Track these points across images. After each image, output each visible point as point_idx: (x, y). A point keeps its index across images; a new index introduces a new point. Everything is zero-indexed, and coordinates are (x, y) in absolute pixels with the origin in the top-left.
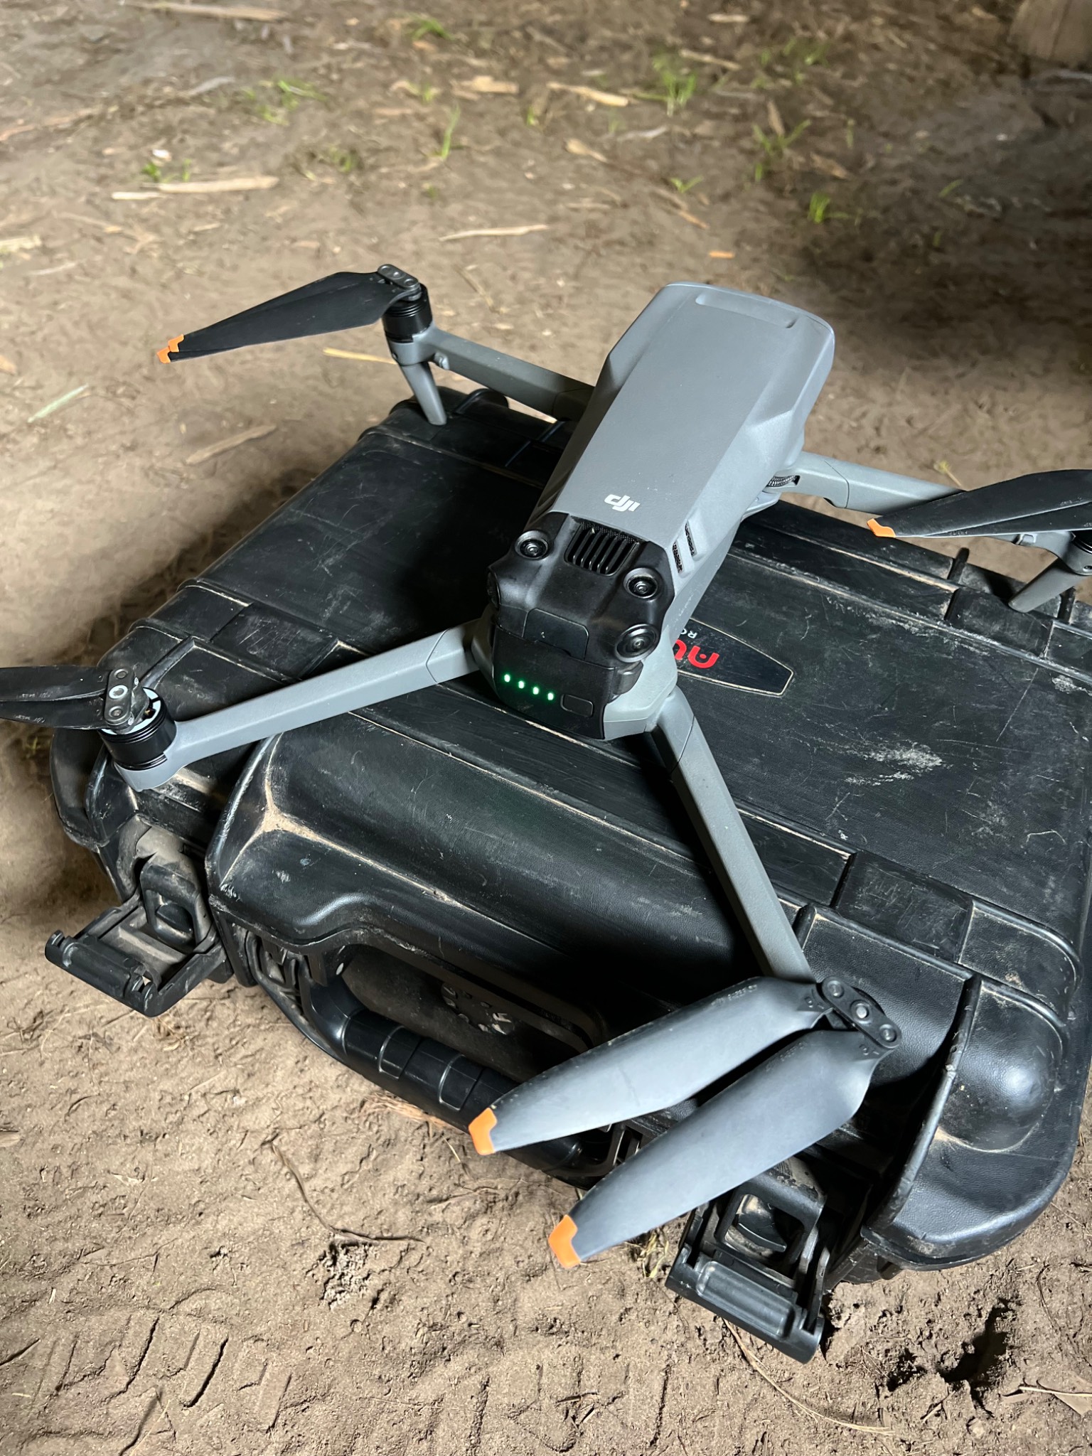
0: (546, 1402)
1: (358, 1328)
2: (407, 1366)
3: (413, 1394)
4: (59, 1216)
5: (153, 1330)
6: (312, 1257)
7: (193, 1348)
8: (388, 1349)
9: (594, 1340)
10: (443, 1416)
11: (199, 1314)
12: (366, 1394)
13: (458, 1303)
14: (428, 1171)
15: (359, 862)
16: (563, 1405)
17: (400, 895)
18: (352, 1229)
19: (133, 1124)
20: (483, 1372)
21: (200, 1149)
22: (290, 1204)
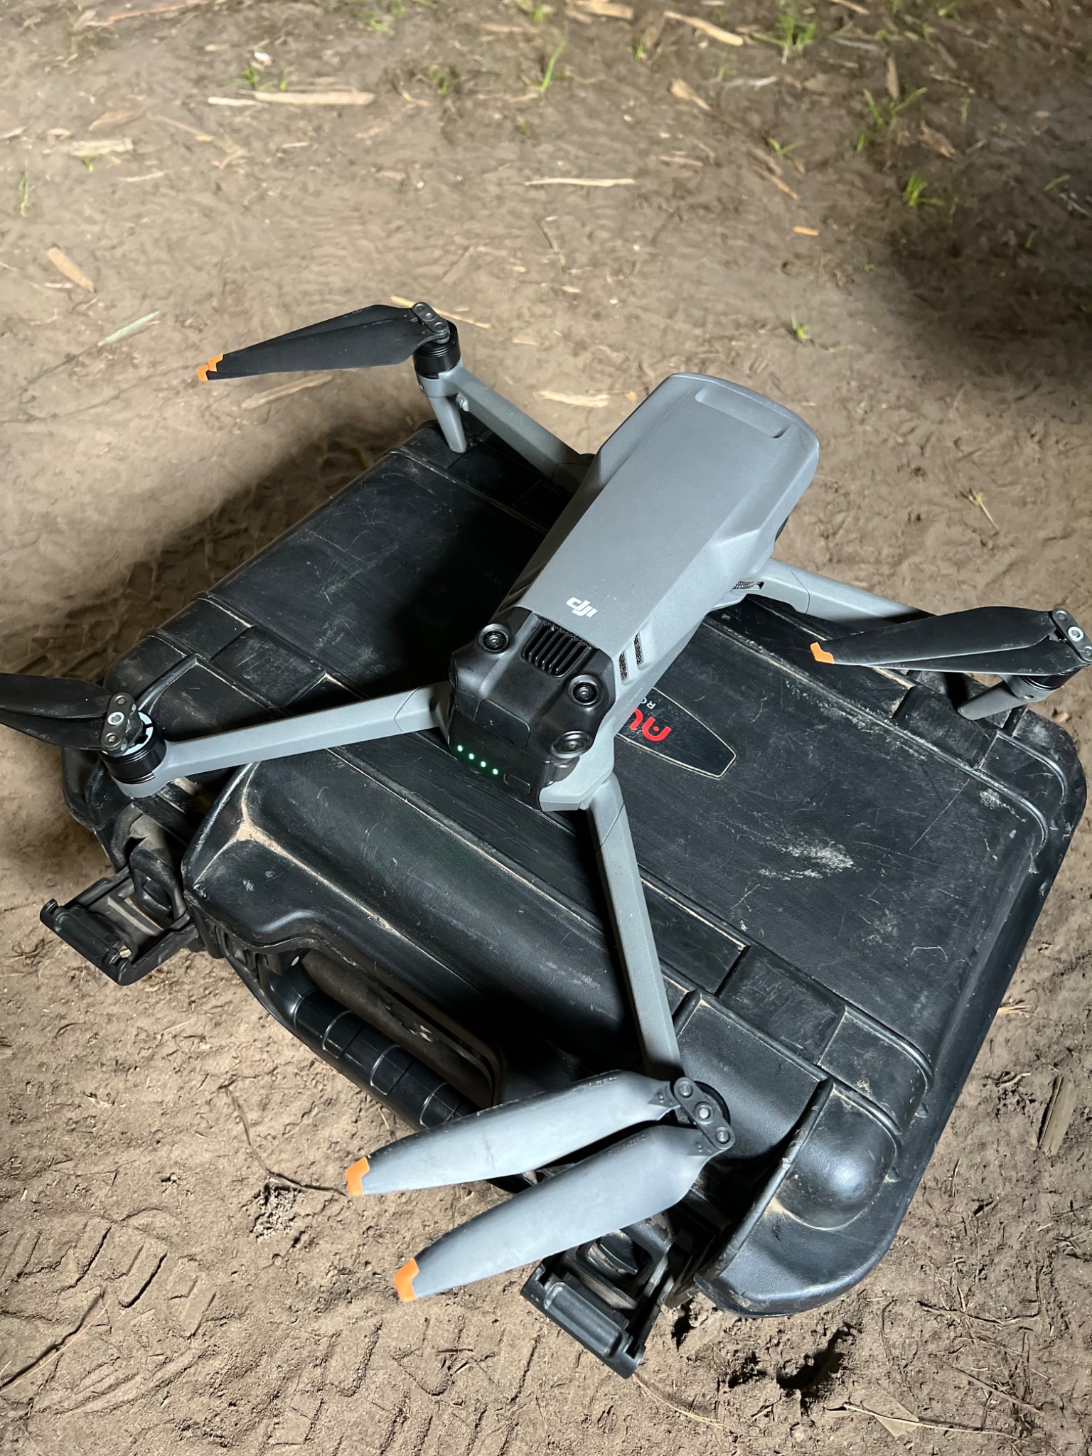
0: (428, 1351)
1: (278, 1262)
2: (315, 1301)
3: (316, 1326)
4: (38, 1126)
5: (105, 1237)
6: (248, 1194)
7: (136, 1258)
8: (301, 1283)
9: (478, 1304)
10: (338, 1349)
11: (145, 1230)
12: (277, 1320)
13: (368, 1252)
14: (360, 1134)
15: (316, 880)
16: (442, 1356)
17: (348, 918)
18: (286, 1174)
19: (110, 1053)
20: (378, 1317)
21: (165, 1085)
22: (235, 1144)
